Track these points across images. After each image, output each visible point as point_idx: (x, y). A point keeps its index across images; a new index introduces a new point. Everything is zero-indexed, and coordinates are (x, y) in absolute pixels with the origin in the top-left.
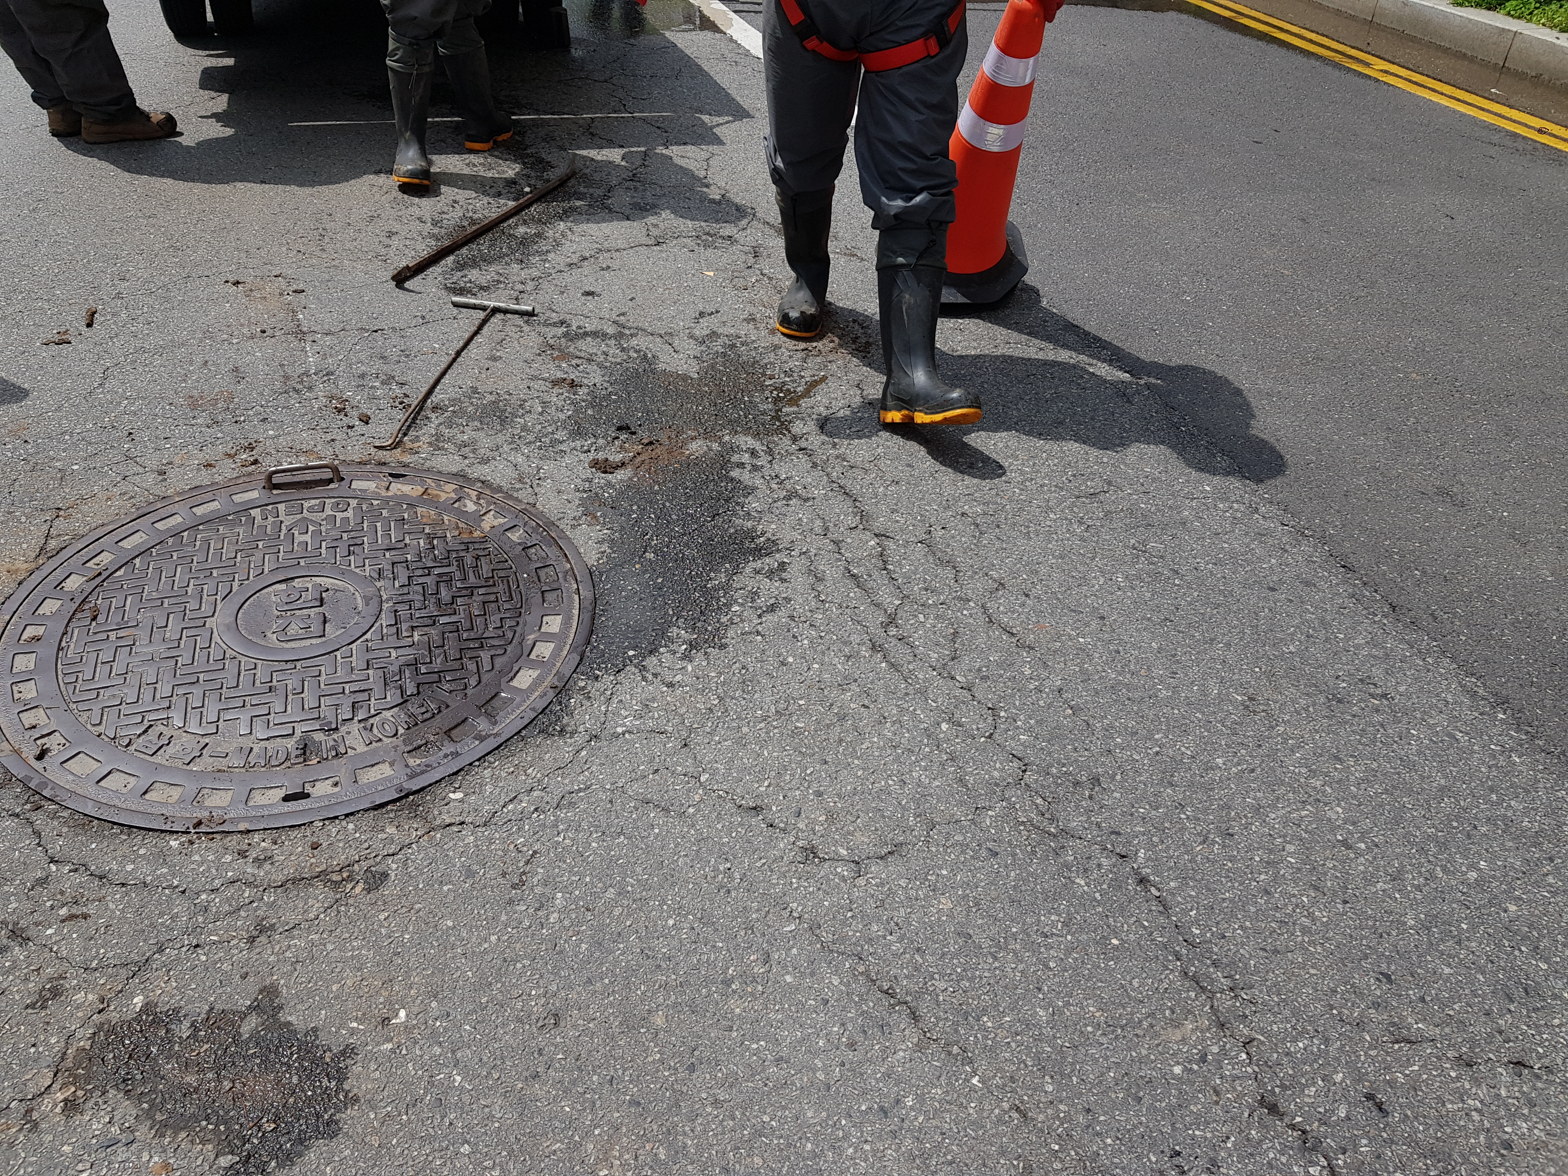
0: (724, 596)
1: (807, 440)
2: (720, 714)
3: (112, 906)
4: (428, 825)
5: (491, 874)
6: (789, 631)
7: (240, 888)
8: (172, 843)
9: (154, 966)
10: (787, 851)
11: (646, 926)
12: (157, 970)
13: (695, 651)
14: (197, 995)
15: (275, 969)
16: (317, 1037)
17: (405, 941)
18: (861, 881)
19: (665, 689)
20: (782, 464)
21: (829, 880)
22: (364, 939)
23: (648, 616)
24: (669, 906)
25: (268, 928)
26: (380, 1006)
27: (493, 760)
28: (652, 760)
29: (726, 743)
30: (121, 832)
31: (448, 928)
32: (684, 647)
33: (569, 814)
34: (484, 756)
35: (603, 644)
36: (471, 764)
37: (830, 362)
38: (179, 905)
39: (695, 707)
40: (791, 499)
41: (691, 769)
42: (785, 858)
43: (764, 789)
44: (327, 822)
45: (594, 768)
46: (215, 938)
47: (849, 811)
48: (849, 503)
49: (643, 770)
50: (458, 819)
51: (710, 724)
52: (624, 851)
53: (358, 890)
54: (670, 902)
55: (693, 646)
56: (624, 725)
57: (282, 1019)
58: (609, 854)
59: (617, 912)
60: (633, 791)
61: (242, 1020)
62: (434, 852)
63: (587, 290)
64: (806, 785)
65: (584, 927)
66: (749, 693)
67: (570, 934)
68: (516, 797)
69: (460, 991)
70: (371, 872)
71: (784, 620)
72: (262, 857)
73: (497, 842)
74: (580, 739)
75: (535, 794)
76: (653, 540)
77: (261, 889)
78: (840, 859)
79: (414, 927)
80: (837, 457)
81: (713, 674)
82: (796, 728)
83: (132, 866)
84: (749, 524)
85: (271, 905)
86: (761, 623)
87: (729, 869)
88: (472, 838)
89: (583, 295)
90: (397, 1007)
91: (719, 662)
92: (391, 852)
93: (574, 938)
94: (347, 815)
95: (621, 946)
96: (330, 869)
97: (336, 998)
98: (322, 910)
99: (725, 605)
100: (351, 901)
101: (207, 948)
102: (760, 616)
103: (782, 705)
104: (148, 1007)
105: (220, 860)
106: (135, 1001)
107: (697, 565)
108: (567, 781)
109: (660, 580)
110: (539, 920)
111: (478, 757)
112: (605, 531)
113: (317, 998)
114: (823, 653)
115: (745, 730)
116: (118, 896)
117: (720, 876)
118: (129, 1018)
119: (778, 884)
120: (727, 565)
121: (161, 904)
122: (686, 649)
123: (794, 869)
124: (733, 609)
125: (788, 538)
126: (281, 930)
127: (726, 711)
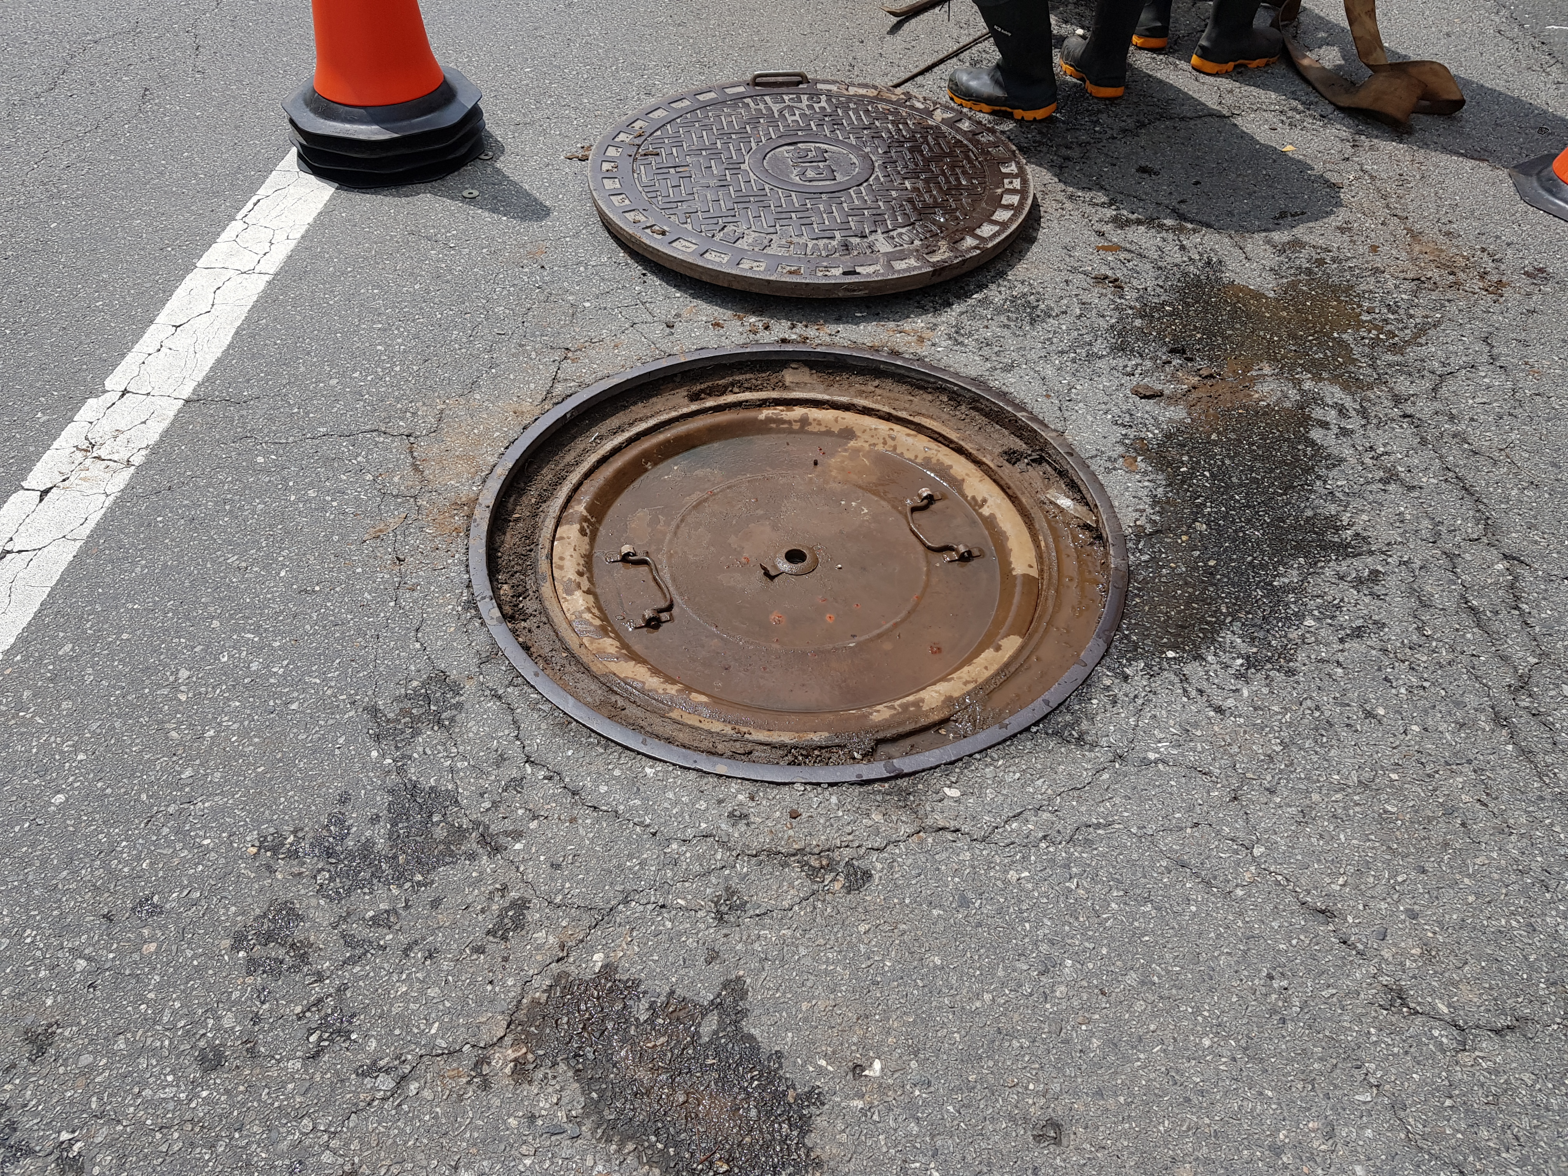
0: (1295, 603)
1: (1414, 403)
2: (1283, 767)
3: (582, 831)
4: (917, 823)
5: (988, 909)
6: (1379, 669)
7: (712, 846)
8: (648, 770)
9: (618, 920)
10: (1364, 985)
11: (1174, 1038)
12: (620, 925)
13: (1253, 670)
14: (658, 970)
15: (742, 962)
16: (781, 1066)
17: (886, 969)
18: (1466, 1058)
19: (1212, 714)
20: (1379, 432)
21: (1420, 1043)
22: (841, 951)
23: (1194, 608)
24: (1205, 1018)
25: (737, 906)
26: (854, 1048)
27: (996, 756)
28: (1191, 809)
29: (1289, 810)
30: (599, 743)
31: (936, 966)
32: (1239, 661)
33: (1084, 855)
34: (986, 749)
35: (1136, 634)
36: (970, 756)
37: (1449, 301)
38: (648, 849)
39: (1251, 749)
40: (1389, 483)
41: (1241, 834)
42: (1362, 996)
43: (1338, 888)
44: (808, 787)
45: (1117, 800)
46: (682, 902)
47: (1453, 951)
48: (1469, 502)
49: (1179, 819)
50: (953, 824)
51: (1269, 778)
52: (1151, 926)
53: (837, 886)
54: (1206, 1014)
55: (1251, 662)
56: (1156, 750)
57: (745, 1030)
58: (1132, 924)
59: (1139, 1006)
60: (1166, 845)
61: (703, 1016)
62: (924, 860)
63: (1143, 165)
64: (1396, 897)
65: (1097, 1016)
66: (1322, 746)
67: (1080, 1019)
68: (1021, 813)
69: (945, 1057)
70: (853, 866)
71: (1374, 652)
72: (737, 813)
73: (997, 868)
74: (1101, 755)
75: (1045, 815)
76: (1206, 506)
77: (734, 853)
78: (1437, 1017)
79: (897, 953)
80: (1454, 436)
81: (1276, 708)
82: (1386, 812)
83: (606, 788)
84: (1333, 509)
85: (743, 877)
86: (1342, 651)
87: (1286, 989)
88: (968, 854)
89: (1137, 171)
90: (871, 1054)
91: (1284, 693)
92: (876, 845)
93: (1084, 1027)
94: (831, 785)
95: (1142, 1056)
96: (808, 849)
97: (805, 1020)
98: (797, 900)
99: (1295, 614)
100: (829, 897)
101: (674, 912)
102: (1342, 640)
103: (1367, 775)
104: (608, 969)
105: (693, 804)
106: (596, 957)
107: (1262, 552)
108: (1083, 809)
109: (1212, 563)
110: (1042, 989)
111: (980, 748)
112: (1146, 484)
113: (784, 1014)
114: (1426, 712)
115: (1315, 797)
116: (588, 821)
117: (1274, 996)
118: (588, 977)
119: (1350, 1029)
120: (1302, 560)
121: (630, 843)
122: (1242, 665)
123: (1373, 1014)
124: (1306, 623)
125: (1384, 536)
126: (751, 913)
127: (1292, 764)
